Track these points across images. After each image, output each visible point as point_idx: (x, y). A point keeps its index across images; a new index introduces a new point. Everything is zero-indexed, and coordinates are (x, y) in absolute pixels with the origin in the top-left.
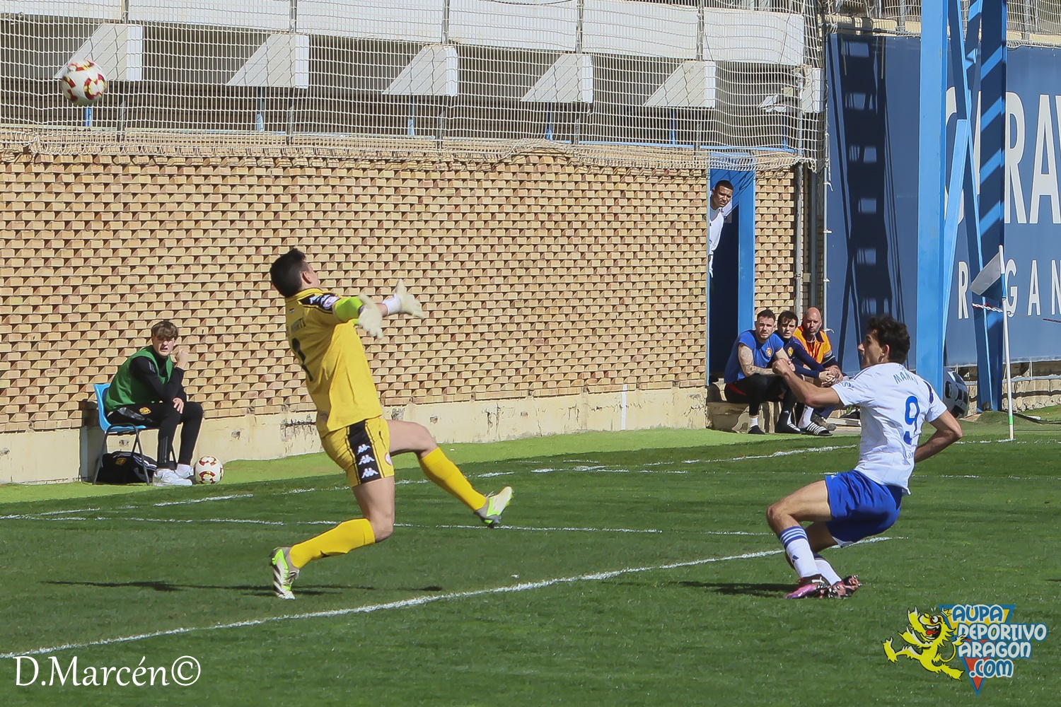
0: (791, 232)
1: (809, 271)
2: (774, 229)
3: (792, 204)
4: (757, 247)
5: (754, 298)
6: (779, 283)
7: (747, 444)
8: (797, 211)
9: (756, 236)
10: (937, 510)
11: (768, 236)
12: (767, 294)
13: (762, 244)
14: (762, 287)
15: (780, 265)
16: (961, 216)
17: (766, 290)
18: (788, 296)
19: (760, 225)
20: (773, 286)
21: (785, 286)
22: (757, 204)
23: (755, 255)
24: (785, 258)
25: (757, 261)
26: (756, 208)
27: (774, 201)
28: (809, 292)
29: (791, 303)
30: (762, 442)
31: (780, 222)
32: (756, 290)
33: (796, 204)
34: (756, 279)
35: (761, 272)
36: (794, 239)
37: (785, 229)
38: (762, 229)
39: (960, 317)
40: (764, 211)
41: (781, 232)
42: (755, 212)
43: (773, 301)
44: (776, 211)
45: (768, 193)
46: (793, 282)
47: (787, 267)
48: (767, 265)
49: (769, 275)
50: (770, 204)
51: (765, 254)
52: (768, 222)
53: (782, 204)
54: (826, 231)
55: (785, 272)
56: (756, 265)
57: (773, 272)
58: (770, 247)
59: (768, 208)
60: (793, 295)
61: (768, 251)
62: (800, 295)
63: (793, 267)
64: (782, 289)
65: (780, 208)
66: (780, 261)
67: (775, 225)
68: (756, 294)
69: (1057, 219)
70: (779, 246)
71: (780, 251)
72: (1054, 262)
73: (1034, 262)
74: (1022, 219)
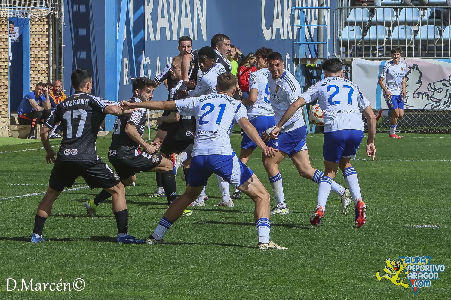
0: (47, 46)
1: (55, 64)
2: (39, 45)
3: (47, 33)
4: (31, 53)
5: (30, 76)
6: (42, 69)
7: (28, 144)
8: (49, 36)
9: (31, 48)
11: (36, 48)
12: (36, 74)
13: (33, 51)
14: (33, 71)
15: (42, 61)
16: (125, 37)
17: (36, 72)
18: (45, 75)
19: (33, 43)
20: (39, 71)
21: (44, 71)
22: (31, 33)
23: (30, 56)
24: (44, 58)
25: (31, 59)
26: (31, 35)
27: (39, 32)
28: (55, 73)
29: (47, 78)
30: (34, 143)
31: (41, 41)
32: (31, 72)
33: (49, 33)
34: (31, 68)
35: (33, 64)
36: (48, 49)
37: (44, 44)
38: (33, 45)
39: (125, 84)
40: (34, 36)
41: (42, 46)
42: (30, 37)
43: (39, 77)
44: (40, 36)
45: (36, 28)
46: (48, 68)
47: (45, 62)
48: (36, 61)
49: (36, 66)
50: (37, 33)
52: (36, 41)
53: (42, 33)
54: (63, 45)
55: (44, 64)
56: (31, 61)
57: (39, 64)
58: (37, 53)
59: (36, 35)
60: (48, 75)
61: (36, 55)
62: (51, 75)
63: (48, 62)
64: (43, 72)
65: (41, 35)
66: (42, 59)
67: (39, 43)
68: (31, 74)
69: (168, 38)
70: (41, 52)
71: (41, 54)
72: (167, 58)
73: (158, 58)
74: (152, 38)
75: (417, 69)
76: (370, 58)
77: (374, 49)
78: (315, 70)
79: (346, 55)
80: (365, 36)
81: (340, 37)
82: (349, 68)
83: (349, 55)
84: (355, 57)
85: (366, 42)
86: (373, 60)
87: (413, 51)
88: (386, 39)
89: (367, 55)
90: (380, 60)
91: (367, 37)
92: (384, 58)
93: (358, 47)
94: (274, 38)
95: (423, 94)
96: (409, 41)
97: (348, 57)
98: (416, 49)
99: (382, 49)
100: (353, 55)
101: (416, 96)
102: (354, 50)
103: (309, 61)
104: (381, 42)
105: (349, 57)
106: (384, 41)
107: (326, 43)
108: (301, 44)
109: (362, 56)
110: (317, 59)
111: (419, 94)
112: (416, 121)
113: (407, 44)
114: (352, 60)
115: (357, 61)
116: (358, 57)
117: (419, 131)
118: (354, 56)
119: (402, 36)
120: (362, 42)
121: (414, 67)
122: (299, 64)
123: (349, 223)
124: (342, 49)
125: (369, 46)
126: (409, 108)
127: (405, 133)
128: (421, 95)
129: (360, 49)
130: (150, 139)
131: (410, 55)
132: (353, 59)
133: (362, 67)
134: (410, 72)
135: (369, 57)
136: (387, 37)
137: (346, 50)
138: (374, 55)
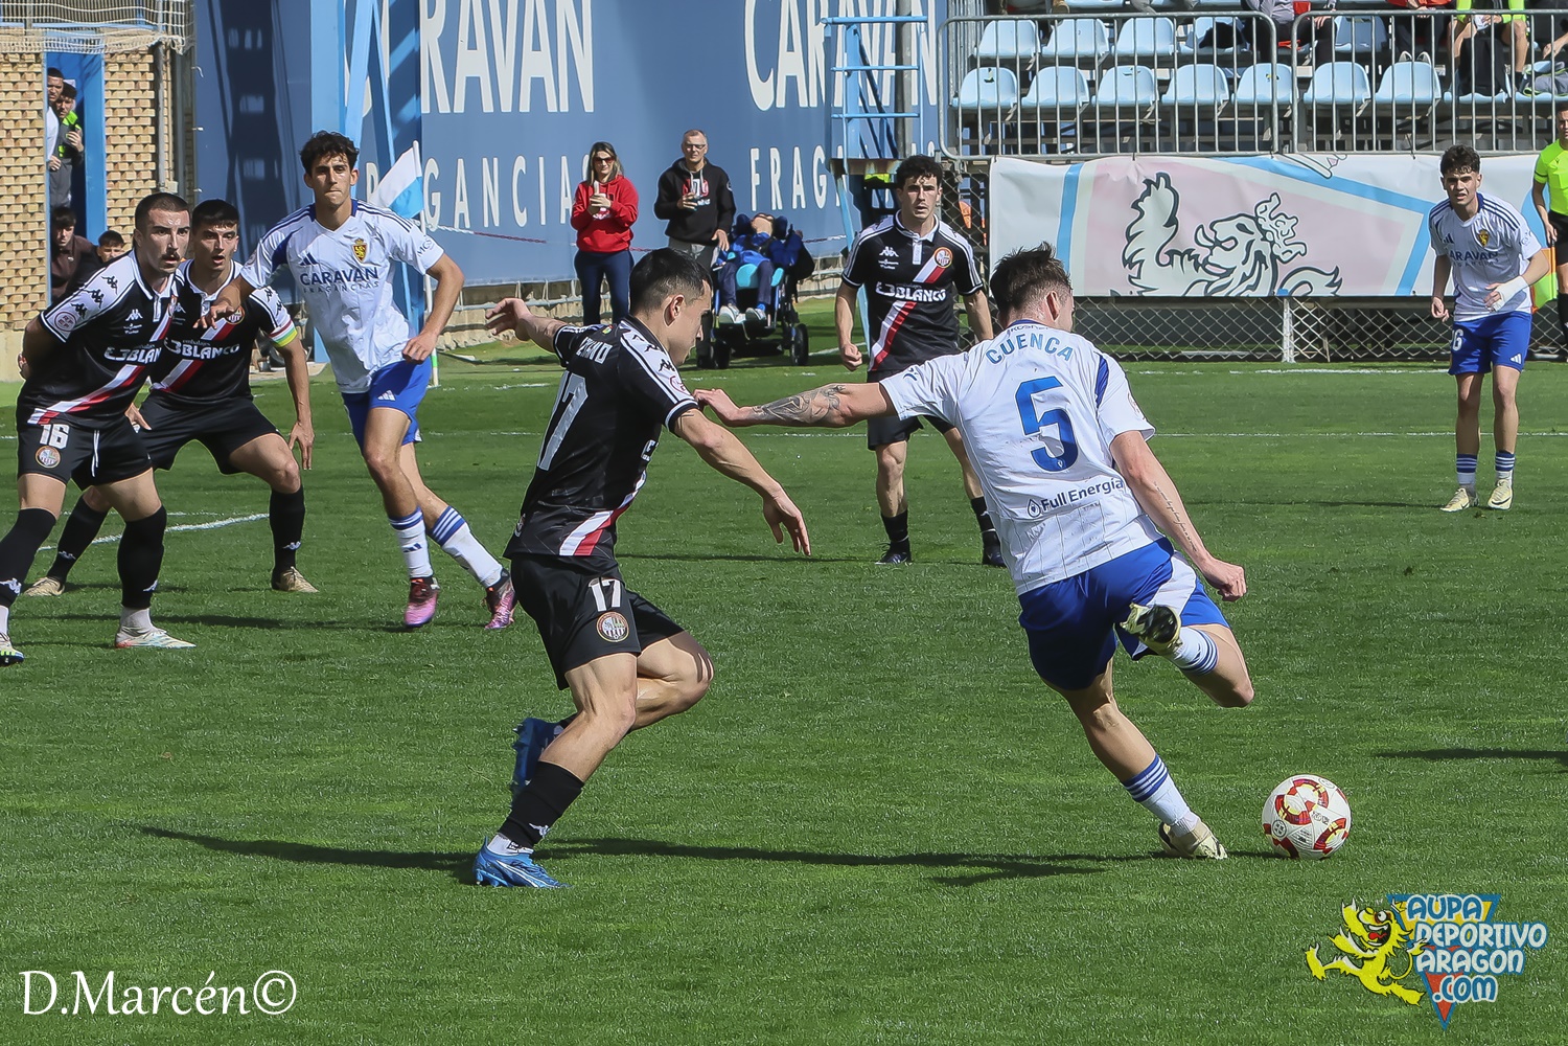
0: (152, 130)
1: (175, 179)
2: (129, 127)
3: (152, 95)
4: (109, 149)
5: (107, 214)
8: (158, 103)
9: (107, 136)
10: (336, 477)
11: (122, 136)
12: (123, 209)
13: (115, 146)
14: (115, 200)
15: (138, 172)
16: (367, 107)
17: (121, 204)
19: (112, 122)
20: (130, 199)
22: (107, 95)
23: (106, 160)
24: (145, 163)
25: (109, 167)
26: (107, 100)
27: (129, 91)
31: (137, 118)
32: (109, 204)
33: (157, 95)
34: (109, 191)
35: (115, 182)
36: (155, 139)
37: (144, 127)
38: (114, 127)
40: (115, 104)
41: (138, 130)
42: (105, 105)
44: (132, 104)
45: (121, 82)
47: (149, 175)
48: (122, 172)
49: (123, 185)
50: (123, 95)
51: (119, 159)
52: (122, 118)
53: (138, 95)
54: (196, 129)
55: (145, 181)
56: (108, 172)
57: (130, 181)
58: (125, 149)
59: (122, 100)
61: (122, 155)
63: (156, 175)
65: (136, 100)
66: (138, 166)
67: (130, 121)
68: (109, 209)
69: (488, 107)
70: (136, 149)
71: (137, 154)
72: (485, 160)
73: (461, 161)
74: (444, 108)
75: (1168, 186)
76: (1039, 155)
77: (1050, 130)
78: (887, 190)
79: (974, 150)
80: (1025, 95)
81: (957, 99)
82: (982, 185)
83: (982, 148)
84: (998, 153)
85: (1028, 113)
86: (1049, 162)
87: (1155, 135)
88: (1083, 103)
89: (1030, 149)
90: (1068, 162)
91: (1030, 99)
92: (1076, 155)
93: (1007, 127)
94: (781, 104)
95: (1182, 255)
96: (1144, 109)
97: (978, 154)
98: (1166, 130)
99: (1071, 132)
100: (991, 150)
101: (1164, 259)
102: (995, 136)
103: (872, 166)
104: (1068, 112)
105: (982, 155)
106: (1075, 109)
107: (919, 116)
108: (849, 119)
109: (1016, 152)
110: (892, 160)
111: (1171, 253)
112: (1165, 329)
113: (1140, 118)
114: (989, 161)
115: (1004, 168)
116: (1008, 152)
117: (1173, 354)
118: (996, 153)
119: (1127, 97)
120: (1016, 113)
121: (1158, 180)
122: (844, 173)
123: (969, 609)
124: (964, 133)
125: (1036, 124)
126: (1144, 294)
127: (1135, 360)
128: (1177, 258)
129: (1011, 132)
130: (436, 384)
131: (1146, 148)
132: (993, 160)
133: (1018, 181)
134: (1148, 193)
135: (1036, 153)
136: (1085, 98)
137: (974, 134)
138: (1052, 149)
